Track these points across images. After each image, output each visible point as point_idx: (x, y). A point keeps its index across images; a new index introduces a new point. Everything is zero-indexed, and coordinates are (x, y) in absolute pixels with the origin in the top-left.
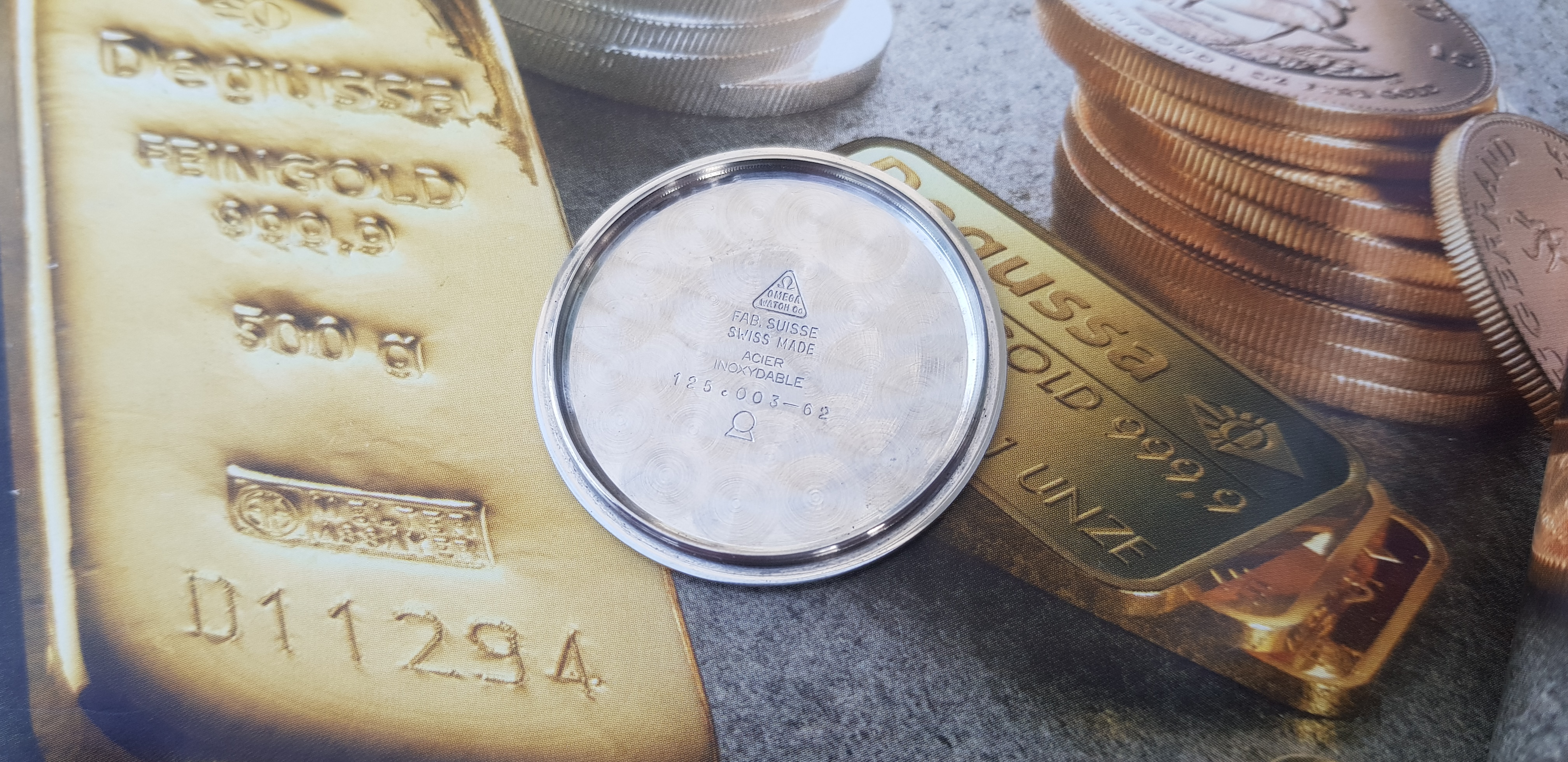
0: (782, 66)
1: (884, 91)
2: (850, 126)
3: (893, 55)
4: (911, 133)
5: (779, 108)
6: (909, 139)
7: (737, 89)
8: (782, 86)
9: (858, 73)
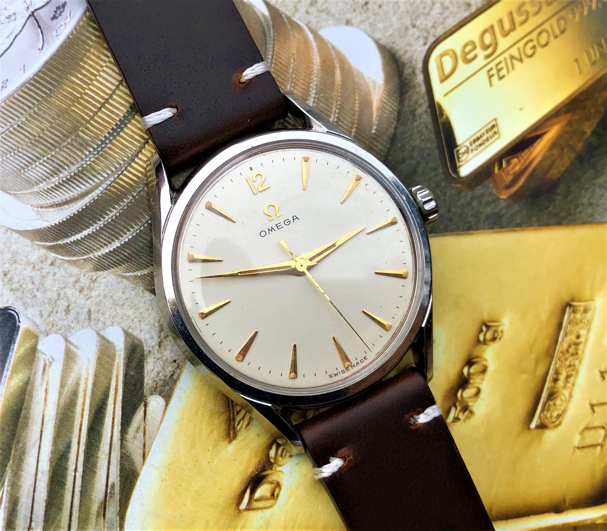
0: (369, 96)
1: (397, 48)
2: (414, 72)
3: (378, 36)
4: (425, 44)
5: (394, 105)
6: (427, 46)
7: (377, 125)
8: (381, 100)
9: (384, 58)
